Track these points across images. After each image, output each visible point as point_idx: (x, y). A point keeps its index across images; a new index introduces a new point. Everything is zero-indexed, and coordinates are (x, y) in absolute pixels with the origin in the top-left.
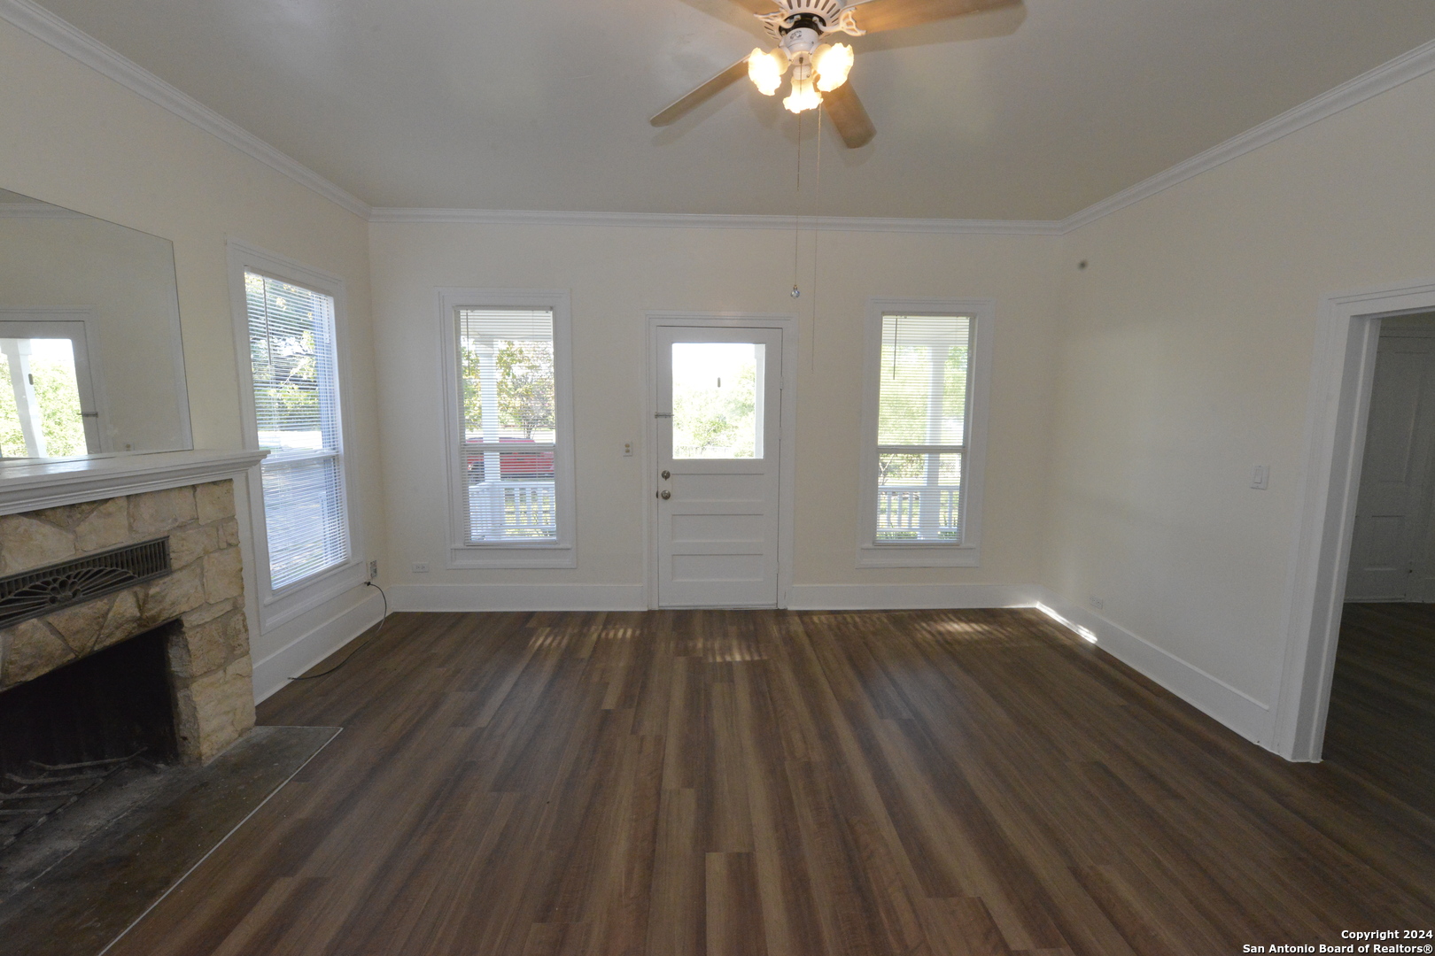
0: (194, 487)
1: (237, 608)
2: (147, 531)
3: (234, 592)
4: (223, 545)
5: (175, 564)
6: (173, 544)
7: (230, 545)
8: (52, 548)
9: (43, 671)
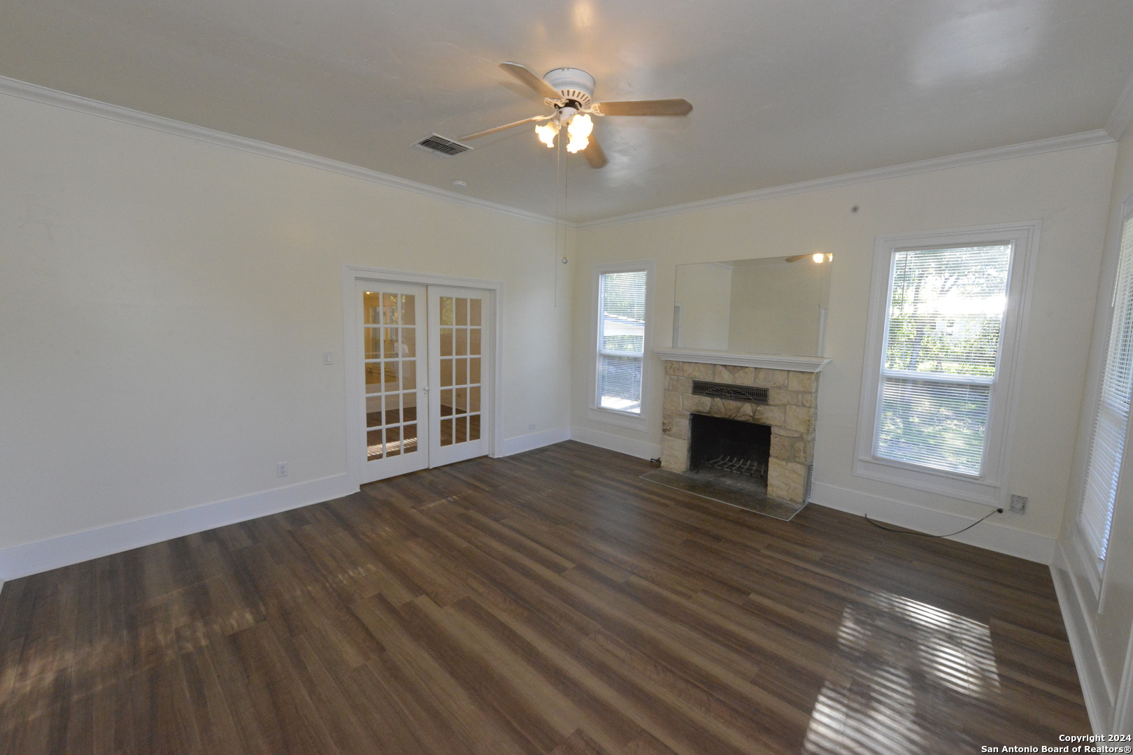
0: (788, 371)
2: (760, 383)
5: (771, 402)
7: (804, 406)
8: (726, 378)
9: (719, 416)
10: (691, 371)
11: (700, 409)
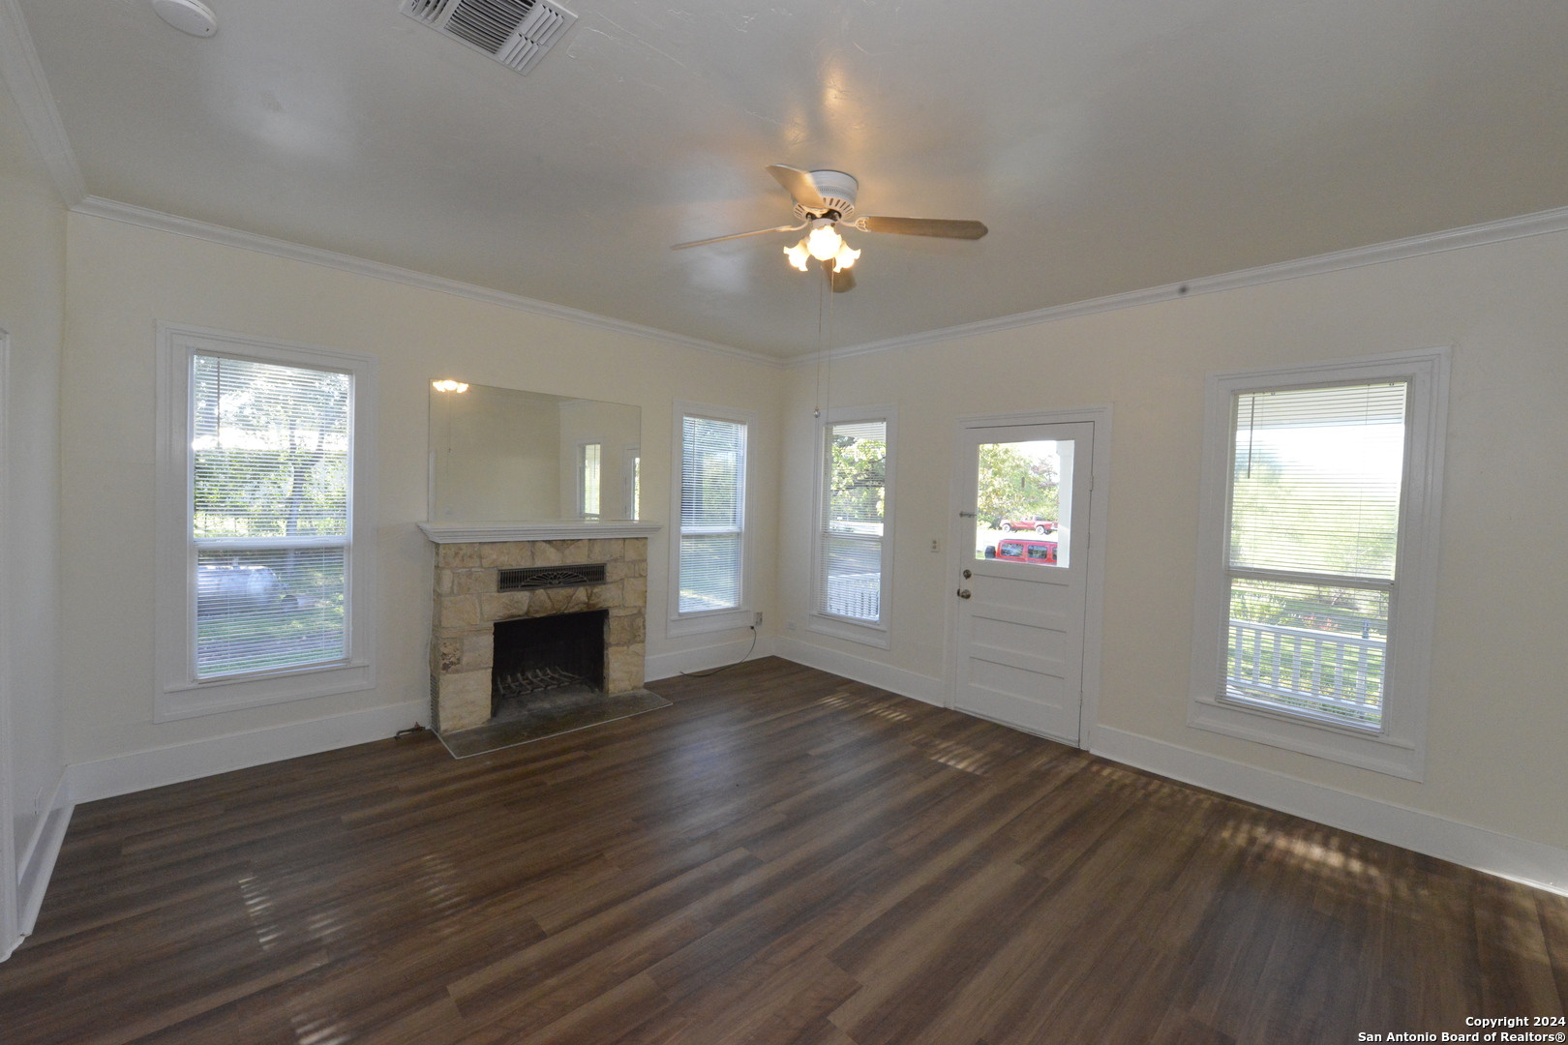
0: (624, 539)
1: (640, 613)
2: (596, 558)
3: (640, 603)
4: (637, 575)
5: (608, 579)
6: (609, 569)
7: (641, 576)
8: (551, 559)
9: (542, 615)
10: (495, 557)
11: (514, 611)
